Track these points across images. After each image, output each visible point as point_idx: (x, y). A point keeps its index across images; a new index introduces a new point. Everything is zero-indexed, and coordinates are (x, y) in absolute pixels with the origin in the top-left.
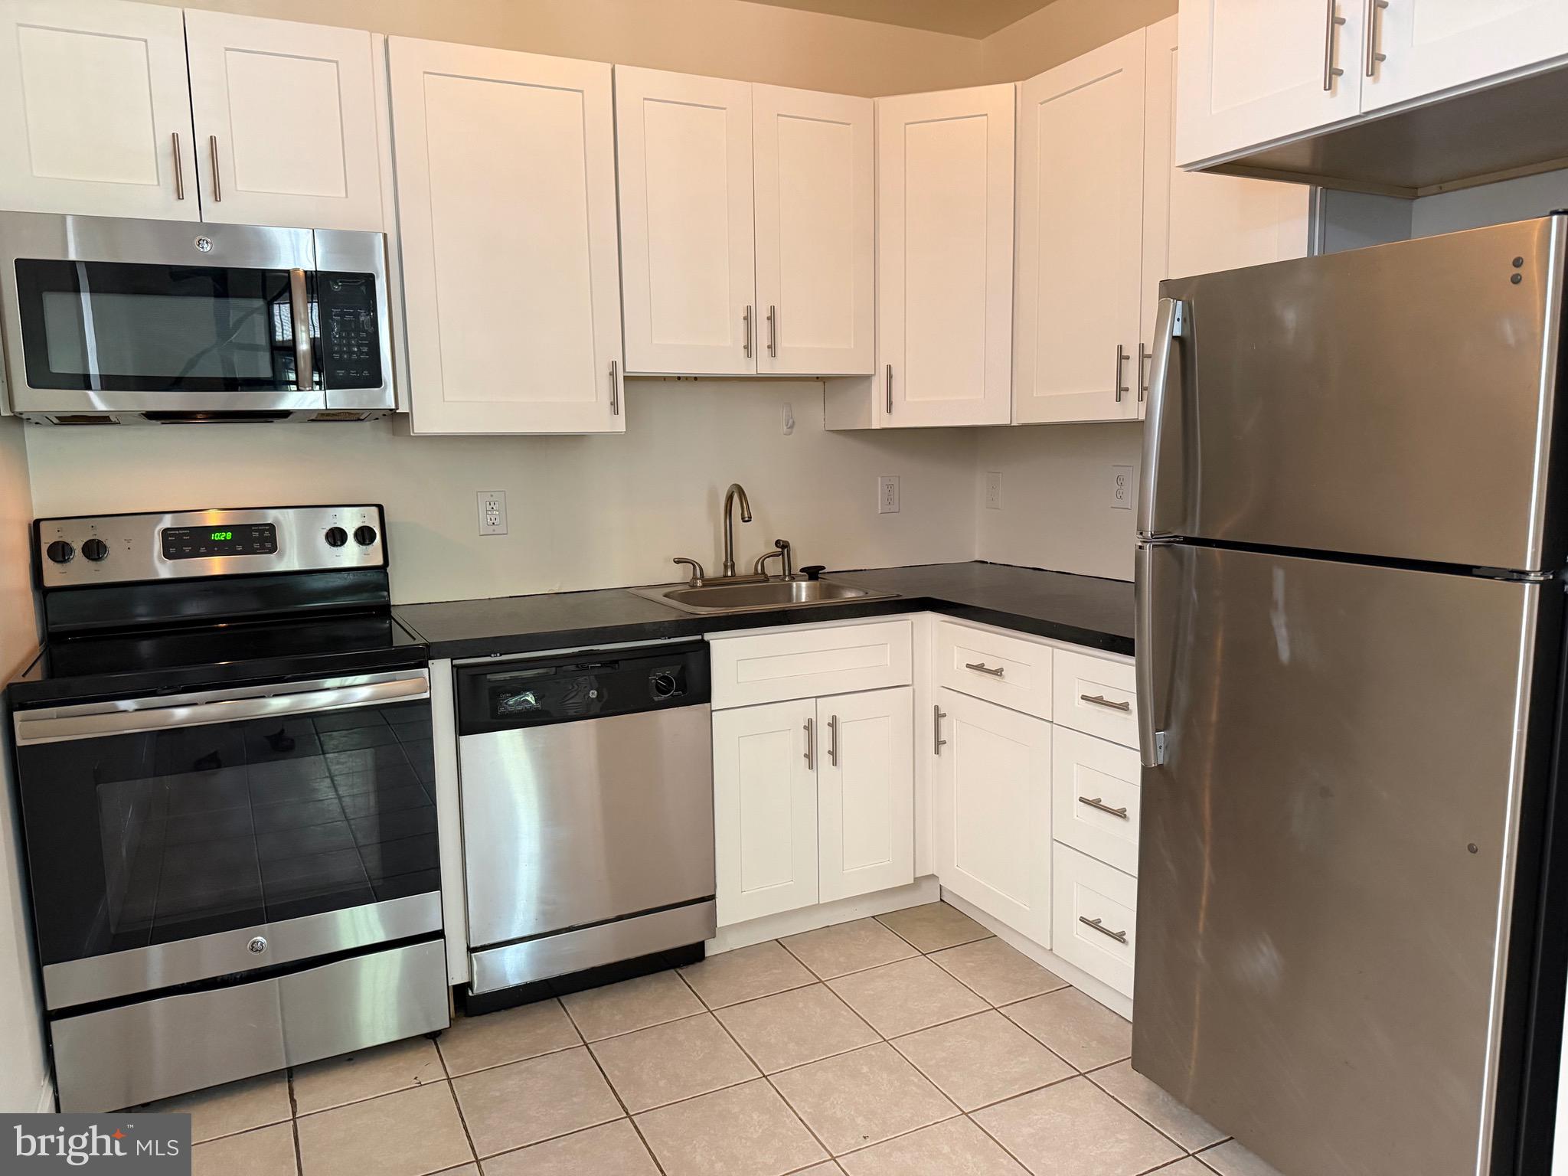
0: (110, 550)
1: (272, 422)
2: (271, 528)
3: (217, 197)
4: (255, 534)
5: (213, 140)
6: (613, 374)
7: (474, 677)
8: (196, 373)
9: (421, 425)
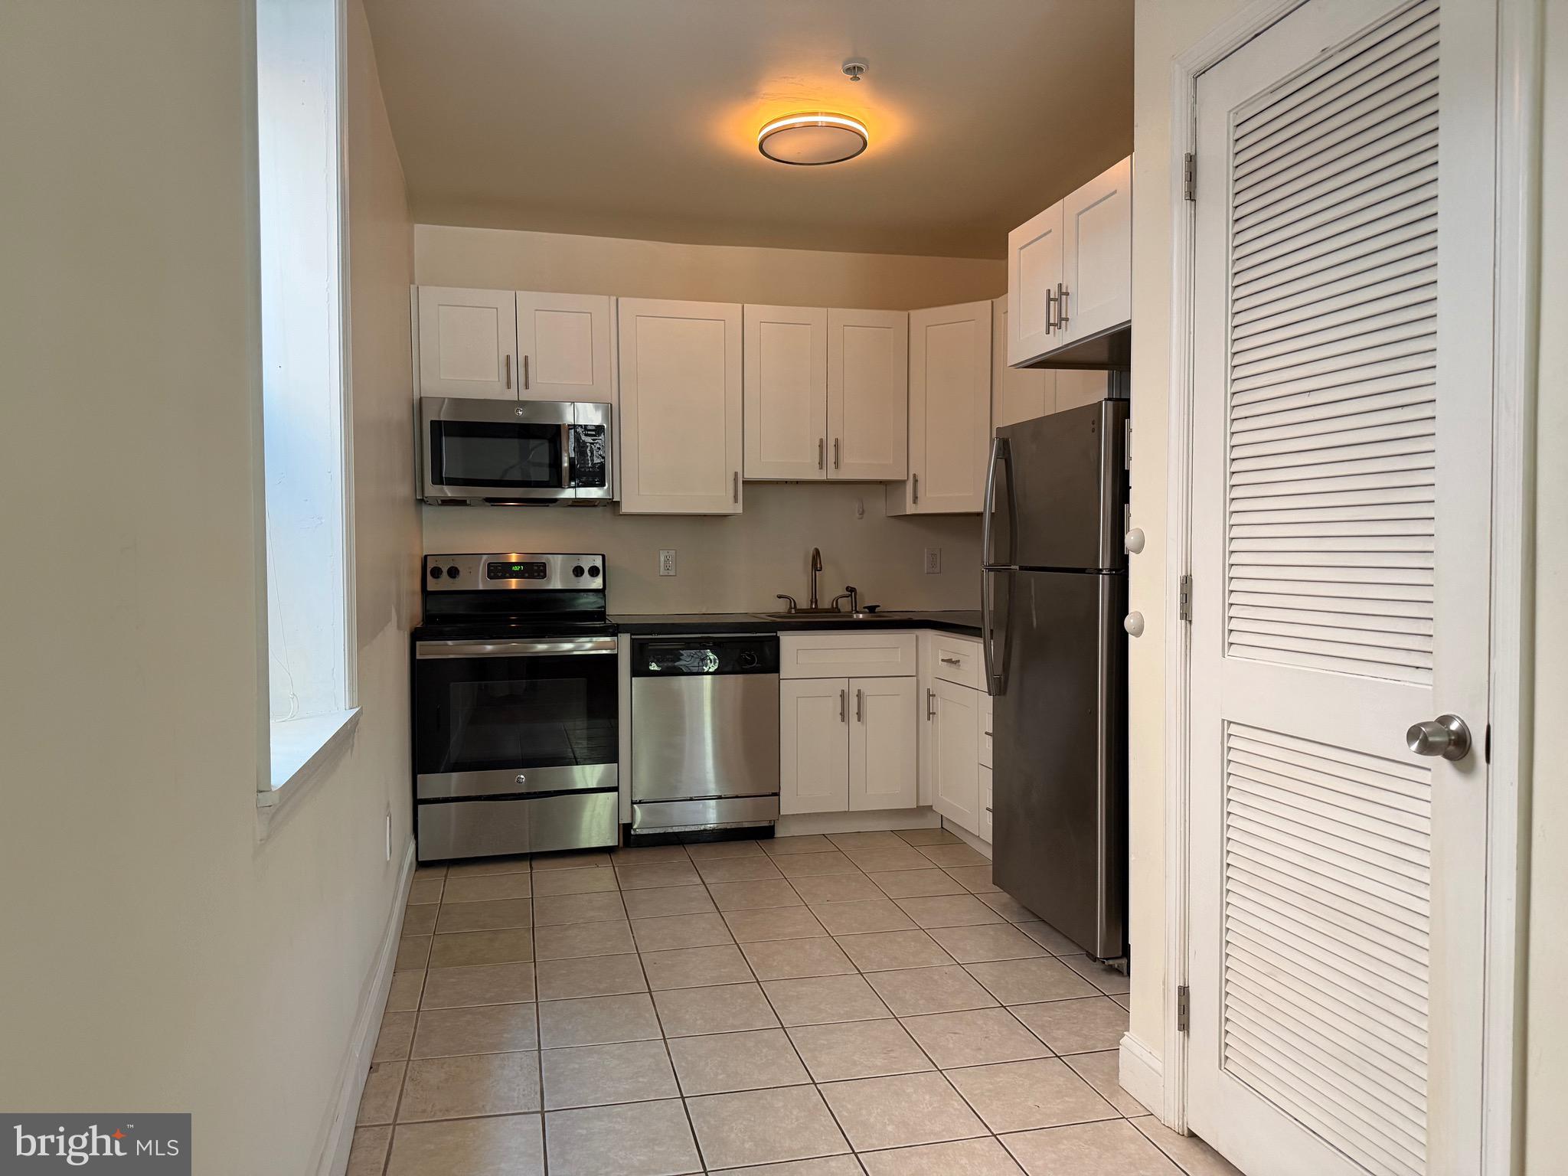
0: (461, 573)
1: (548, 506)
2: (544, 565)
3: (527, 387)
4: (536, 568)
5: (526, 357)
6: (736, 480)
7: (641, 644)
8: (507, 478)
9: (625, 508)
